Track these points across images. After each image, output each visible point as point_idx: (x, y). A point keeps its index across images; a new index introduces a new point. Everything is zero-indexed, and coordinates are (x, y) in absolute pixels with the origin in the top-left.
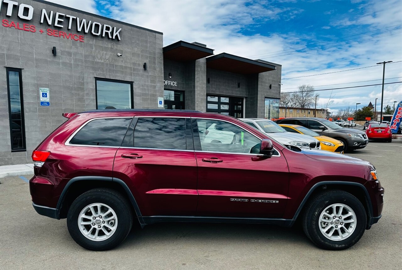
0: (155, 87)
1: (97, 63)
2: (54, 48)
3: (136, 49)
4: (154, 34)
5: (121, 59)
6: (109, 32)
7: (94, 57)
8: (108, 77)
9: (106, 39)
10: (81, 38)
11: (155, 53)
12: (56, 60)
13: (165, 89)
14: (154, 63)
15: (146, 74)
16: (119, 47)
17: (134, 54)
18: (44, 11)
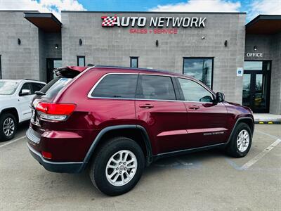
0: (234, 59)
1: (186, 47)
2: (157, 41)
3: (219, 31)
4: (237, 15)
5: (204, 41)
6: (196, 22)
7: (183, 43)
8: (193, 56)
9: (193, 28)
10: (175, 31)
11: (236, 31)
12: (158, 49)
13: (245, 61)
14: (236, 39)
15: (227, 49)
16: (204, 32)
17: (216, 36)
18: (152, 19)
